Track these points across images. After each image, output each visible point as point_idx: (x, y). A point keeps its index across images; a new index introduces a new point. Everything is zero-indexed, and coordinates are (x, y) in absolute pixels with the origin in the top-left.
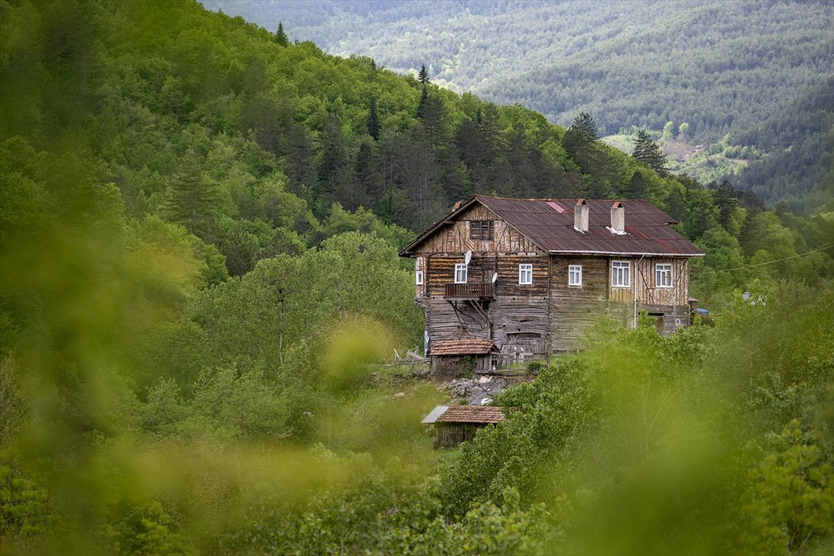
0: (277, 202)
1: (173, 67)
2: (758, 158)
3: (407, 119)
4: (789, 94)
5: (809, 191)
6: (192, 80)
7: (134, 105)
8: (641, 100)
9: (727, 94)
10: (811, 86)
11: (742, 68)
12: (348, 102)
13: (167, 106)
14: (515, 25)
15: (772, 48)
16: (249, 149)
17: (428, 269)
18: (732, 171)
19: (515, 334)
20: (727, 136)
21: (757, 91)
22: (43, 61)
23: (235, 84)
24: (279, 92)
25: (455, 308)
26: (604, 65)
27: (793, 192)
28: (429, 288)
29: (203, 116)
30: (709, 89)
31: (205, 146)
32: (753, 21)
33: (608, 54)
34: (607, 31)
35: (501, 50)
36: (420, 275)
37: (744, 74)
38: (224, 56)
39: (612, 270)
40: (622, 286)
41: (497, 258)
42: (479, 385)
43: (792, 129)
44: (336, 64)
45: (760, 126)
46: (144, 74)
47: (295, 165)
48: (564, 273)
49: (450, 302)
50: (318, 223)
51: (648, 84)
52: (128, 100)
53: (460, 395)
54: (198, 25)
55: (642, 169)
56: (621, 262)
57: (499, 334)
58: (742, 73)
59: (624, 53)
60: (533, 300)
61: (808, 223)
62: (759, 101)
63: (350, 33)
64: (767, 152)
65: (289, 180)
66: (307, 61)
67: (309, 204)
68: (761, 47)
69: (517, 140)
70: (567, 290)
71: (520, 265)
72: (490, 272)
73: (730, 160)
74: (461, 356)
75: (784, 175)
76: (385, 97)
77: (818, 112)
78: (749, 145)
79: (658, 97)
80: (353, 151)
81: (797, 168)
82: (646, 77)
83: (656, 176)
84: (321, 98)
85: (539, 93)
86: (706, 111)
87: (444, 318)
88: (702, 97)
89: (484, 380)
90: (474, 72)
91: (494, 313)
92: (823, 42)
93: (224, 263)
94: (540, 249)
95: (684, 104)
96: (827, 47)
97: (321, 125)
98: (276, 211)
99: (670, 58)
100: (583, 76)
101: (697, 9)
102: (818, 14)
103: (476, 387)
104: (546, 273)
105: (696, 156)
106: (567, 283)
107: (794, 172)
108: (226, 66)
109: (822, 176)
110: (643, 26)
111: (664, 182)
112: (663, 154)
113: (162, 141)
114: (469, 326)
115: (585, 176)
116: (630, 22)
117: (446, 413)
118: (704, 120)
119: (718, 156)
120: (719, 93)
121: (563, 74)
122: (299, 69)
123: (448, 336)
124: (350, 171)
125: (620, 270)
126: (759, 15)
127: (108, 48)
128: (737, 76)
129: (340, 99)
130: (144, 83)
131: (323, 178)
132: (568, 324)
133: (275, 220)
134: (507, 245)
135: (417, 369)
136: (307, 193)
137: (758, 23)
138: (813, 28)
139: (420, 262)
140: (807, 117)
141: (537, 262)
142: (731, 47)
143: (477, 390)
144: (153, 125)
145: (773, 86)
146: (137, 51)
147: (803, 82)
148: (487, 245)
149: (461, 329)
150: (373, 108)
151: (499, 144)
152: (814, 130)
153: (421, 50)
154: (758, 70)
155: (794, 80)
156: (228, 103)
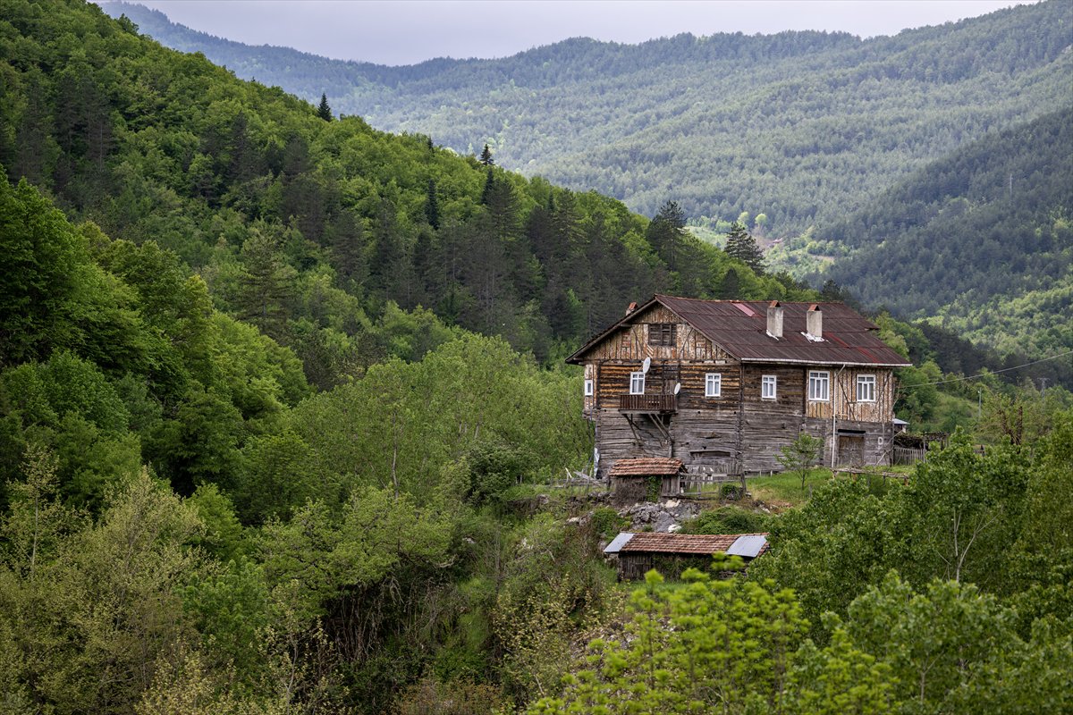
0: (323, 299)
1: (203, 144)
2: (846, 255)
3: (470, 206)
4: (881, 182)
5: (905, 293)
6: (224, 158)
7: (157, 186)
8: (712, 186)
9: (810, 181)
10: (906, 174)
11: (827, 152)
12: (403, 185)
13: (195, 188)
14: (567, 99)
15: (862, 130)
16: (290, 238)
17: (599, 378)
18: (817, 270)
19: (700, 453)
20: (811, 229)
21: (845, 178)
22: (53, 135)
23: (274, 163)
24: (324, 174)
25: (631, 422)
26: (669, 146)
27: (886, 294)
28: (599, 399)
29: (236, 199)
30: (790, 175)
31: (239, 234)
32: (840, 98)
33: (674, 134)
34: (673, 107)
35: (551, 128)
36: (589, 385)
37: (830, 158)
38: (260, 131)
39: (809, 382)
40: (820, 399)
41: (679, 366)
42: (666, 510)
43: (885, 223)
44: (388, 142)
45: (848, 218)
46: (169, 151)
47: (344, 257)
48: (757, 384)
49: (625, 415)
50: (370, 324)
51: (720, 169)
52: (152, 181)
53: (643, 521)
54: (231, 96)
55: (736, 266)
56: (819, 372)
57: (682, 452)
58: (827, 157)
59: (692, 133)
60: (721, 414)
61: (912, 330)
62: (846, 190)
63: (377, 107)
64: (856, 248)
65: (336, 275)
66: (356, 137)
67: (360, 301)
68: (849, 128)
69: (595, 231)
70: (759, 403)
71: (707, 375)
72: (671, 382)
73: (814, 257)
74: (645, 476)
75: (877, 274)
76: (443, 180)
77: (915, 203)
78: (836, 239)
79: (731, 184)
80: (409, 242)
81: (892, 266)
82: (718, 160)
83: (752, 274)
84: (373, 180)
85: (596, 177)
86: (786, 201)
87: (617, 434)
88: (780, 184)
89: (670, 504)
90: (520, 153)
91: (675, 429)
92: (920, 123)
93: (301, 368)
94: (730, 357)
95: (762, 191)
96: (925, 128)
97: (373, 211)
98: (322, 309)
99: (745, 139)
100: (646, 159)
101: (775, 84)
102: (914, 91)
103: (662, 512)
104: (737, 384)
105: (775, 252)
106: (760, 396)
107: (888, 271)
108: (263, 143)
109: (921, 276)
110: (714, 103)
111: (760, 281)
112: (760, 249)
113: (190, 228)
114: (647, 443)
115: (671, 273)
116: (699, 98)
117: (631, 541)
118: (784, 210)
119: (800, 251)
120: (801, 180)
121: (622, 156)
122: (347, 147)
123: (621, 454)
124: (406, 265)
125: (818, 381)
126: (846, 91)
127: (127, 120)
128: (822, 161)
129: (394, 182)
130: (170, 160)
131: (375, 272)
132: (760, 442)
133: (322, 320)
134: (692, 351)
135: (593, 491)
136: (357, 289)
137: (845, 101)
138: (909, 107)
139: (590, 369)
140: (902, 208)
141: (726, 371)
142: (816, 127)
143: (663, 515)
144: (180, 210)
145: (863, 173)
146: (161, 124)
147: (897, 169)
148: (668, 351)
149: (637, 447)
150: (431, 193)
151: (575, 236)
152: (910, 223)
153: (459, 127)
154: (845, 155)
155: (887, 166)
156: (266, 185)
